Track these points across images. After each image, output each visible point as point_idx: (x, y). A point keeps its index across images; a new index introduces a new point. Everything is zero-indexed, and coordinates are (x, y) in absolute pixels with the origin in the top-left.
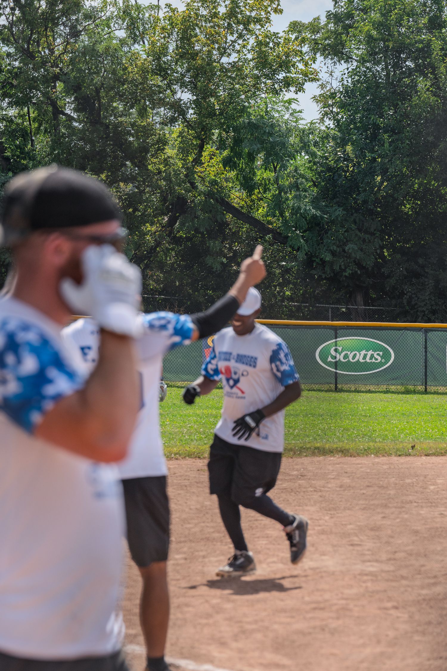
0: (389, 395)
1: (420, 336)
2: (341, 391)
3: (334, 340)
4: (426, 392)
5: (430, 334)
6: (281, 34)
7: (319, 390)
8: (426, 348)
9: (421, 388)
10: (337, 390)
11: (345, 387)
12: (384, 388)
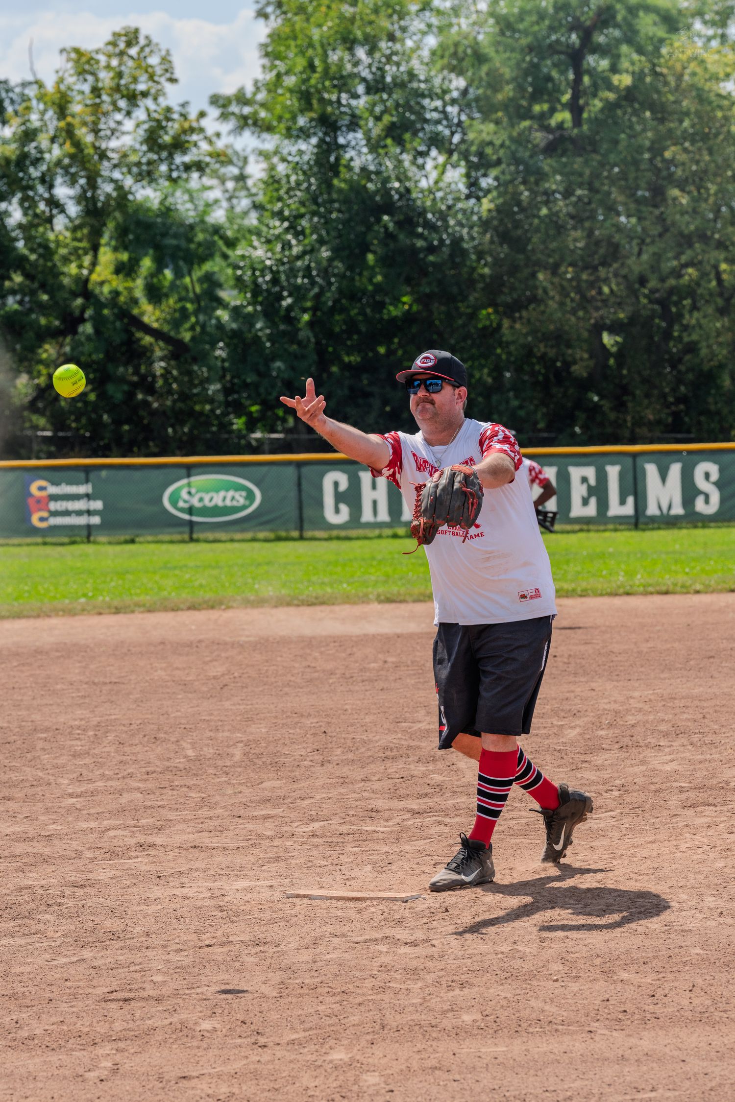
0: (257, 545)
1: (291, 471)
2: (197, 541)
3: (184, 481)
4: (301, 538)
5: (305, 470)
6: (176, 108)
7: (172, 542)
8: (299, 484)
9: (295, 534)
10: (192, 540)
11: (201, 536)
12: (249, 535)
